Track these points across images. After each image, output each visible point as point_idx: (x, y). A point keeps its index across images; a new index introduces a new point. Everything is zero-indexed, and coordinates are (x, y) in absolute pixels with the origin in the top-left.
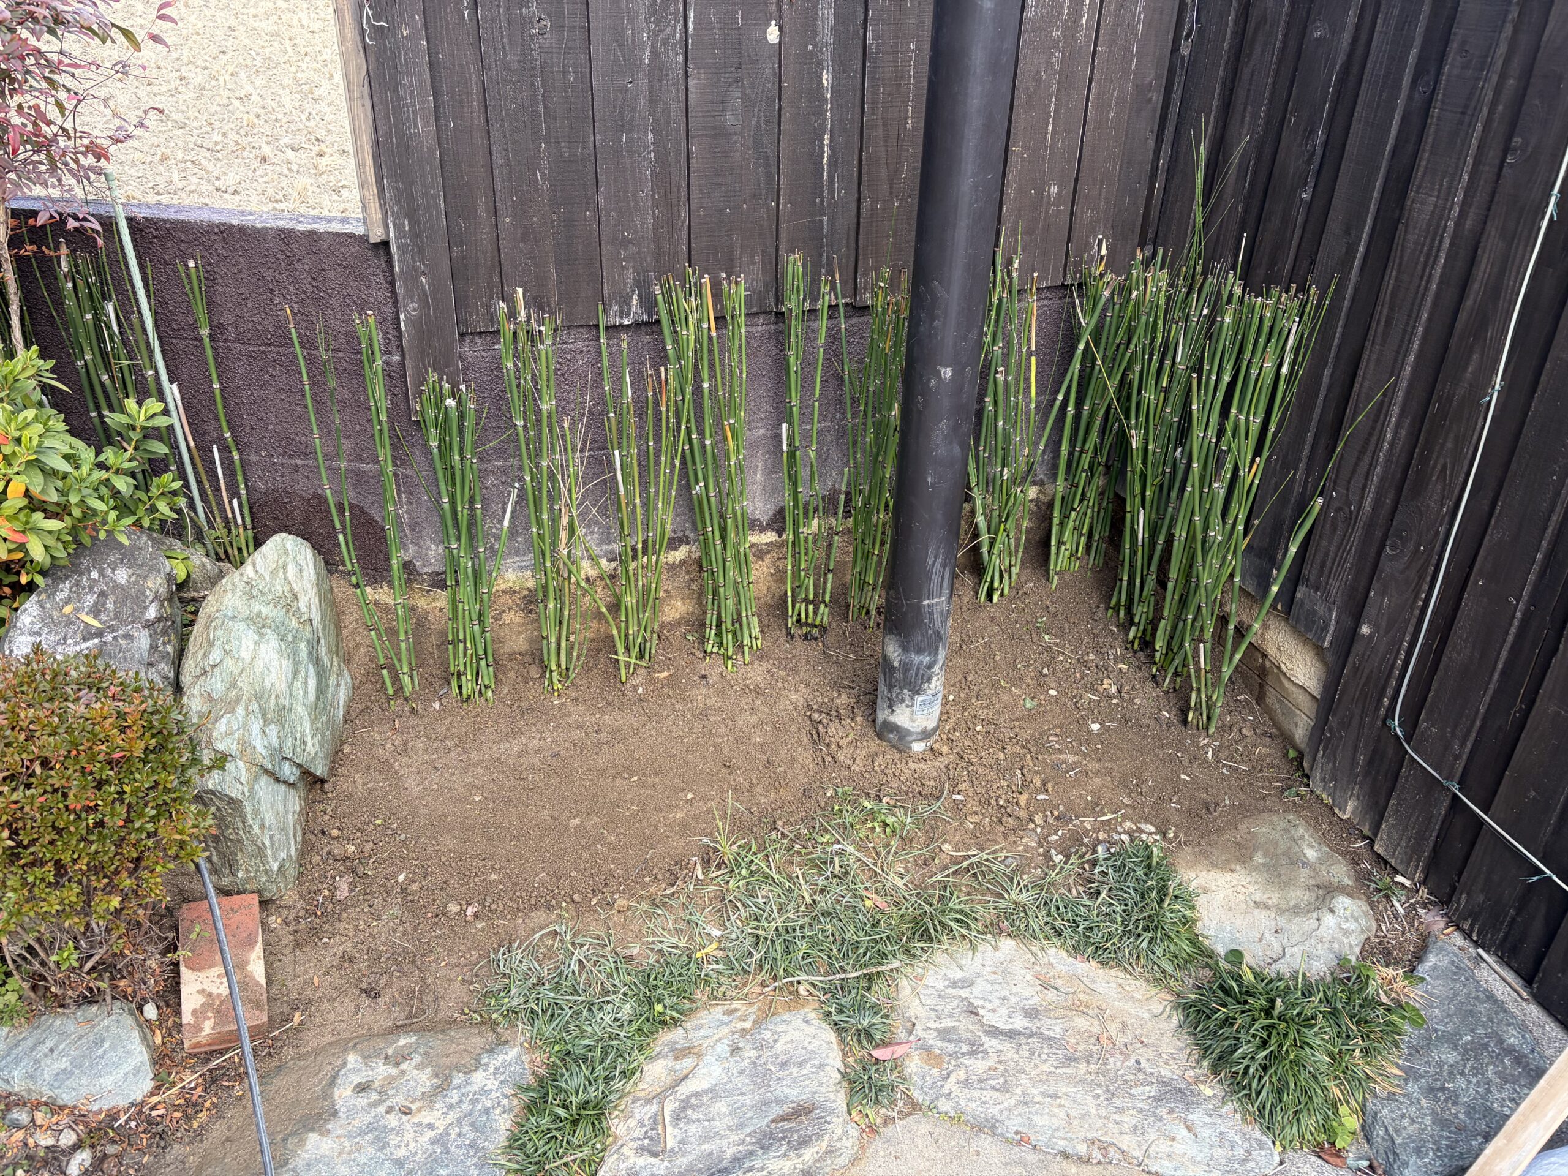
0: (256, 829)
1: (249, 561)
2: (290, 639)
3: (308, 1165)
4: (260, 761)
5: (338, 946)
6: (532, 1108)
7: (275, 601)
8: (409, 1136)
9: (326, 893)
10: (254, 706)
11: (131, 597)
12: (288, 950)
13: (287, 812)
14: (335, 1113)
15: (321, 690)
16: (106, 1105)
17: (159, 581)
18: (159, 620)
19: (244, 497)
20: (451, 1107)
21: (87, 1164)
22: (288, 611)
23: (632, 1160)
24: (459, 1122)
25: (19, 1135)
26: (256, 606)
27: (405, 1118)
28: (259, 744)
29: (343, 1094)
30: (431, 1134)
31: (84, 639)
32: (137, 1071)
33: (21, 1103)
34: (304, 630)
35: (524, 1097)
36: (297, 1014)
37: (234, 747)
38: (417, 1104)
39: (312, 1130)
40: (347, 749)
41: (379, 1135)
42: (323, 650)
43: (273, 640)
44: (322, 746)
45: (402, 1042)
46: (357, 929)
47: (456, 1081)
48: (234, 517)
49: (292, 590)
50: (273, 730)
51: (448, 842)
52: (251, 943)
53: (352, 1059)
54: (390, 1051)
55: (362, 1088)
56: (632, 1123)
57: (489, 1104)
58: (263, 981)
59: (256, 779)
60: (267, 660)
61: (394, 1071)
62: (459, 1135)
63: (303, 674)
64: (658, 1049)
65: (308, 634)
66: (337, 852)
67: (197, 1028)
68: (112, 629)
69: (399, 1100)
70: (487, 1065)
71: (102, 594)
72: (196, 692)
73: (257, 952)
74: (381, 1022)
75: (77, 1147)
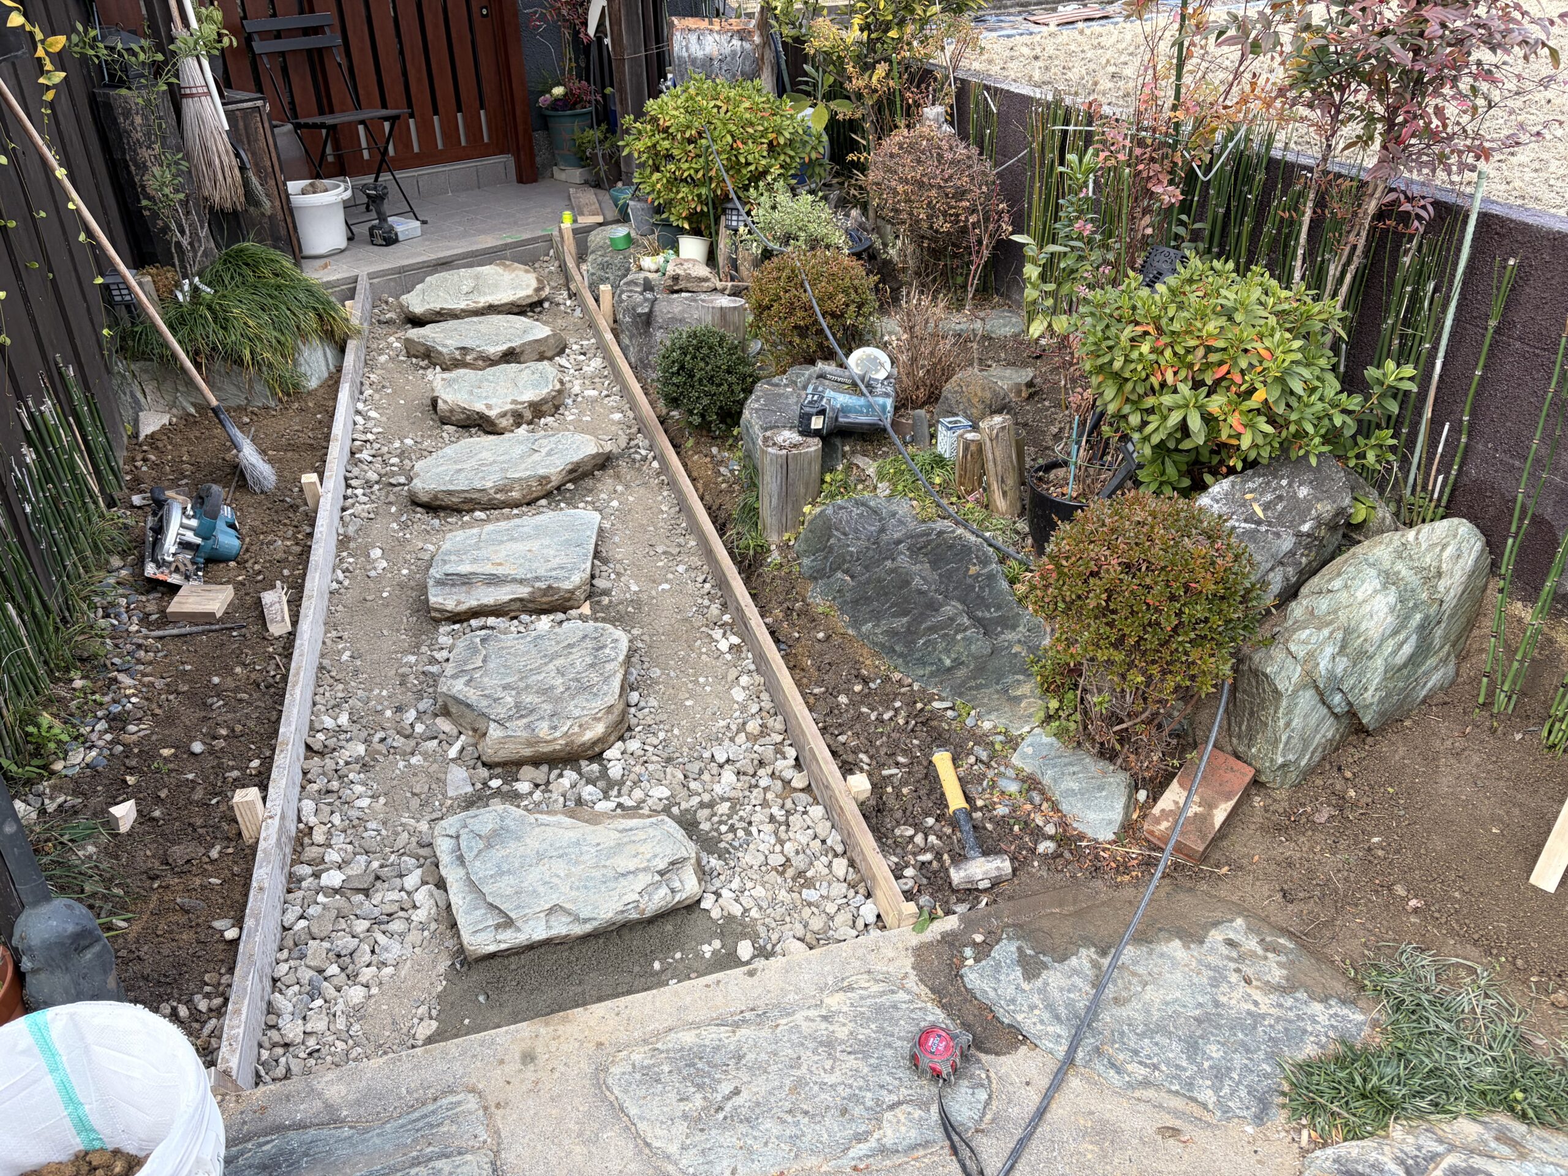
0: (1282, 723)
1: (1416, 528)
2: (1411, 605)
3: (1162, 955)
4: (1316, 676)
5: (1289, 850)
6: (1340, 1061)
7: (1418, 570)
8: (1237, 995)
9: (1309, 809)
10: (1339, 635)
11: (1300, 510)
12: (1253, 827)
13: (1317, 731)
14: (1202, 942)
15: (1414, 660)
16: (1081, 828)
17: (1329, 507)
18: (1308, 535)
19: (1452, 478)
20: (1280, 1006)
21: (1050, 851)
22: (1425, 584)
23: (1386, 1159)
24: (1278, 1019)
25: (1029, 807)
26: (1400, 566)
27: (1243, 983)
28: (1324, 664)
29: (1216, 936)
30: (1253, 1008)
31: (1246, 521)
32: (1110, 822)
33: (1042, 792)
34: (1430, 606)
35: (1341, 1049)
36: (1227, 868)
37: (1302, 654)
38: (1259, 984)
39: (1181, 939)
40: (1407, 723)
41: (1218, 978)
42: (1439, 632)
43: (1392, 597)
44: (1381, 701)
45: (1282, 941)
46: (1311, 849)
47: (1298, 995)
48: (1433, 490)
49: (1439, 567)
50: (1342, 663)
51: (1438, 844)
52: (1228, 798)
53: (1239, 921)
54: (1268, 939)
55: (1231, 943)
56: (1410, 1139)
57: (1310, 1029)
58: (1217, 826)
59: (1305, 687)
60: (1376, 608)
61: (1260, 952)
62: (1271, 1026)
63: (1402, 637)
64: (1487, 1119)
65: (1432, 611)
66: (1338, 787)
67: (1157, 821)
68: (1270, 524)
69: (1249, 971)
70: (1331, 1006)
71: (1280, 498)
72: (1305, 603)
73: (1229, 805)
74: (1280, 919)
75: (1051, 838)
